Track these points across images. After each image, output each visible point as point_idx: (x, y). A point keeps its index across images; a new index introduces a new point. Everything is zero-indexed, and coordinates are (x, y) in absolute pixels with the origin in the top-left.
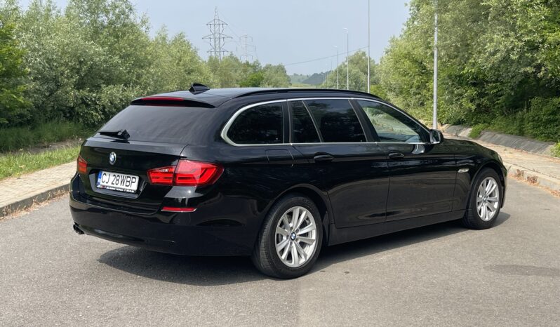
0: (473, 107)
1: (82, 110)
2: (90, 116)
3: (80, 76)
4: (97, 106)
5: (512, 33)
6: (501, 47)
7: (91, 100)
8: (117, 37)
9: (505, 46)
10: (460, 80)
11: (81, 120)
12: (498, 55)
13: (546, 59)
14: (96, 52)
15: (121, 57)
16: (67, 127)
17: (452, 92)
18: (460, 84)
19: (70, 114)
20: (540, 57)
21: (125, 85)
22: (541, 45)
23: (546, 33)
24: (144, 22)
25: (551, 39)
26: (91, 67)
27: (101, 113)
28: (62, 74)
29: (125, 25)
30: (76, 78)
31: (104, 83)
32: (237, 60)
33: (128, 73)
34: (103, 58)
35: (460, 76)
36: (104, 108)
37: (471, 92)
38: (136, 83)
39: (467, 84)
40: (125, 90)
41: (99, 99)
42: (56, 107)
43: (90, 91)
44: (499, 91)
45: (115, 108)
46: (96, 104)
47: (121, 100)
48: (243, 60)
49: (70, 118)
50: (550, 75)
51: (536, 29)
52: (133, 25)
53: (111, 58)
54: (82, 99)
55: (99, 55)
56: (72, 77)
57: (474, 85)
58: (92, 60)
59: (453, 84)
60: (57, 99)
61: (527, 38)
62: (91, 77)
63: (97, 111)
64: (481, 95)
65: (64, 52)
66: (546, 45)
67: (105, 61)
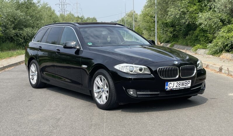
0: (172, 35)
1: (15, 38)
2: (19, 40)
3: (15, 24)
4: (21, 37)
5: (177, 8)
6: (173, 13)
7: (20, 34)
8: (28, 8)
9: (175, 13)
10: (166, 25)
11: (15, 42)
12: (172, 16)
13: (189, 17)
14: (20, 15)
15: (30, 17)
16: (11, 45)
17: (164, 30)
18: (167, 26)
19: (11, 40)
20: (187, 16)
21: (32, 28)
22: (187, 12)
23: (189, 8)
24: (39, 2)
25: (190, 10)
26: (19, 21)
27: (23, 39)
28: (8, 24)
29: (31, 3)
30: (13, 25)
31: (24, 27)
32: (73, 15)
33: (33, 23)
34: (24, 17)
35: (167, 23)
36: (24, 37)
37: (171, 29)
38: (36, 27)
39: (169, 26)
40: (33, 30)
41: (23, 33)
42: (6, 37)
43: (19, 30)
44: (180, 29)
45: (29, 37)
46: (21, 36)
47: (31, 34)
48: (76, 16)
49: (11, 41)
50: (191, 23)
51: (185, 7)
52: (34, 3)
53: (26, 17)
54: (16, 33)
55: (22, 16)
56: (11, 25)
57: (172, 26)
58: (19, 18)
59: (164, 26)
60: (6, 34)
61: (182, 10)
62: (19, 25)
63: (22, 39)
64: (174, 30)
65: (8, 15)
66: (189, 12)
67: (24, 19)
